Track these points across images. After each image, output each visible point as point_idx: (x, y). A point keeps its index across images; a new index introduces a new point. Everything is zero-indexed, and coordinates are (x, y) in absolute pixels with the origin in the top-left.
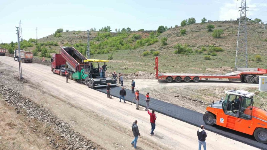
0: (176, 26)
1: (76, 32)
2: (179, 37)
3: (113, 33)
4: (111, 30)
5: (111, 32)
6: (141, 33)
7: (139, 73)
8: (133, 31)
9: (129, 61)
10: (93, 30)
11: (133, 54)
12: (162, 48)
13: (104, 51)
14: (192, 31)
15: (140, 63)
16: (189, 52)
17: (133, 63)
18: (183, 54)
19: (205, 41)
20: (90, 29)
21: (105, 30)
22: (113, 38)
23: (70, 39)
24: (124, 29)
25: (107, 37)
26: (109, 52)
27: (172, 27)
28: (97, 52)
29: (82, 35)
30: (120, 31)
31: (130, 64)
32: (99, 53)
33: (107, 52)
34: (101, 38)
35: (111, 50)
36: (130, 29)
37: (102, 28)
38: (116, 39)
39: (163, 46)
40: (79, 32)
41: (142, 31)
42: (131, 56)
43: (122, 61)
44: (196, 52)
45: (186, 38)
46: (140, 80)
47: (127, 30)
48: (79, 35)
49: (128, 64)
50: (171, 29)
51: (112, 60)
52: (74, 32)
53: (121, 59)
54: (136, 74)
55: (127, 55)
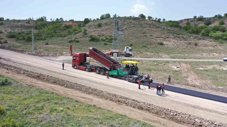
0: (98, 19)
1: (16, 20)
2: (96, 28)
3: (49, 22)
4: (47, 20)
5: (47, 21)
6: (71, 23)
7: (63, 53)
8: (65, 21)
9: (59, 46)
10: (31, 19)
11: (62, 41)
12: (83, 37)
13: (42, 38)
14: (106, 24)
15: (65, 47)
16: (97, 40)
17: (62, 47)
18: (94, 41)
19: (110, 32)
20: (29, 18)
21: (42, 20)
22: (48, 26)
23: (12, 27)
24: (57, 19)
25: (44, 26)
26: (46, 38)
27: (95, 19)
28: (37, 39)
29: (22, 24)
30: (55, 20)
31: (60, 48)
32: (38, 40)
33: (44, 39)
34: (39, 27)
35: (47, 37)
36: (63, 19)
37: (39, 18)
38: (51, 28)
39: (84, 35)
40: (19, 21)
41: (72, 21)
42: (61, 43)
43: (54, 46)
44: (102, 40)
45: (100, 30)
46: (63, 56)
47: (60, 20)
48: (20, 23)
49: (58, 48)
50: (94, 20)
51: (48, 46)
52: (14, 21)
53: (54, 45)
54: (61, 53)
55: (58, 42)
